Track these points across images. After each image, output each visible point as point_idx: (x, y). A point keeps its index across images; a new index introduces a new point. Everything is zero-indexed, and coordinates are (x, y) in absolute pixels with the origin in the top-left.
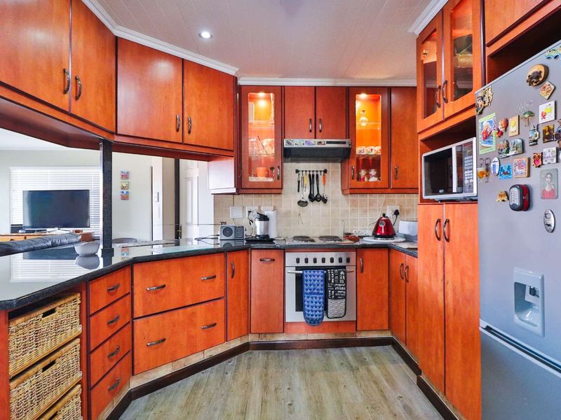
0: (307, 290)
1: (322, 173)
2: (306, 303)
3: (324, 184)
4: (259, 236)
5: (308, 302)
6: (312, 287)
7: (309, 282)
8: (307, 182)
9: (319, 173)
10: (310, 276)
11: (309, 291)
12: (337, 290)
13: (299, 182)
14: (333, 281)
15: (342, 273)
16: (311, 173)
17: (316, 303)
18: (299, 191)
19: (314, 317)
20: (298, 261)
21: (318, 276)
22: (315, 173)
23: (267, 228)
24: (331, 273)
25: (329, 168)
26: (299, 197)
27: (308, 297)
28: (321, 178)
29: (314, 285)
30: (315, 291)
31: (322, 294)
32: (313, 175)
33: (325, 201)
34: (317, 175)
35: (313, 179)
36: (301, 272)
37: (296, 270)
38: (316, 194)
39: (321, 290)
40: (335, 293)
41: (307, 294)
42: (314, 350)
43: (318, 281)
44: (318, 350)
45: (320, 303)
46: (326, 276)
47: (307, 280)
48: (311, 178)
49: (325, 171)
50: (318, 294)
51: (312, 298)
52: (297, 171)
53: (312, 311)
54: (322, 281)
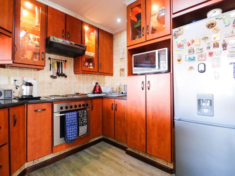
0: (68, 124)
1: (64, 62)
2: (68, 132)
3: (65, 68)
4: (25, 96)
5: (69, 131)
6: (71, 122)
7: (69, 119)
8: (56, 65)
9: (62, 61)
10: (70, 116)
11: (69, 124)
12: (83, 121)
13: (51, 65)
14: (81, 117)
15: (85, 112)
16: (58, 61)
17: (74, 130)
18: (50, 70)
19: (73, 138)
20: (62, 108)
21: (74, 115)
22: (60, 61)
23: (31, 91)
24: (80, 113)
25: (67, 60)
26: (51, 73)
27: (69, 128)
28: (63, 64)
29: (72, 120)
30: (73, 124)
31: (76, 124)
32: (59, 62)
33: (66, 77)
34: (62, 63)
35: (59, 64)
36: (64, 114)
37: (60, 114)
38: (61, 72)
39: (76, 122)
40: (82, 123)
41: (68, 126)
42: (70, 157)
43: (74, 118)
44: (72, 156)
45: (76, 130)
46: (78, 114)
47: (68, 119)
48: (58, 64)
49: (66, 61)
50: (74, 125)
51: (71, 128)
52: (50, 59)
53: (72, 135)
54: (76, 118)
